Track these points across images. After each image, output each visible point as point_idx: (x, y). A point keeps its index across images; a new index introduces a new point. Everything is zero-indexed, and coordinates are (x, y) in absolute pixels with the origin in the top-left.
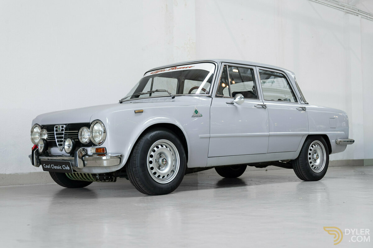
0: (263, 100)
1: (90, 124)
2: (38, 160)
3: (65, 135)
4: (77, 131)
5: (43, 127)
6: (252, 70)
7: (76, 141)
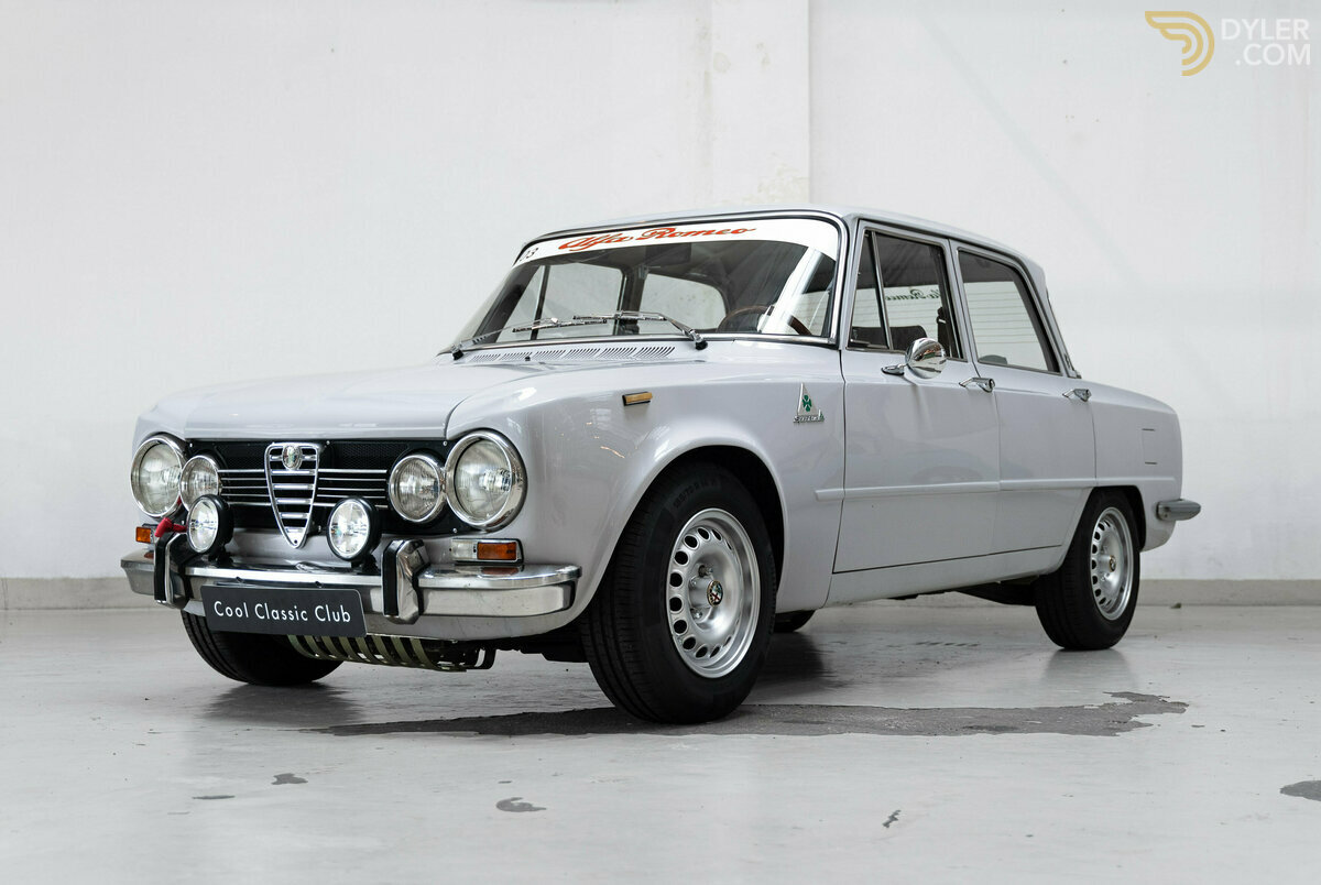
0: (976, 363)
1: (445, 444)
2: (180, 582)
3: (320, 484)
4: (385, 471)
5: (193, 448)
6: (939, 250)
7: (381, 510)
